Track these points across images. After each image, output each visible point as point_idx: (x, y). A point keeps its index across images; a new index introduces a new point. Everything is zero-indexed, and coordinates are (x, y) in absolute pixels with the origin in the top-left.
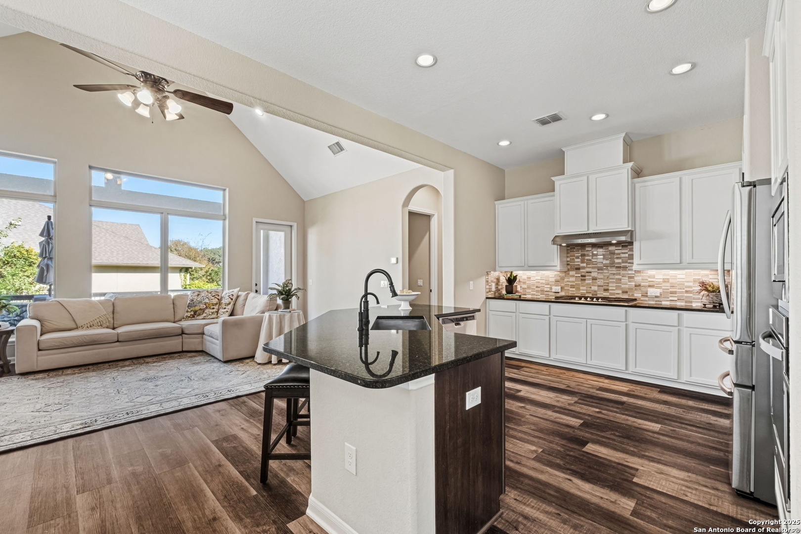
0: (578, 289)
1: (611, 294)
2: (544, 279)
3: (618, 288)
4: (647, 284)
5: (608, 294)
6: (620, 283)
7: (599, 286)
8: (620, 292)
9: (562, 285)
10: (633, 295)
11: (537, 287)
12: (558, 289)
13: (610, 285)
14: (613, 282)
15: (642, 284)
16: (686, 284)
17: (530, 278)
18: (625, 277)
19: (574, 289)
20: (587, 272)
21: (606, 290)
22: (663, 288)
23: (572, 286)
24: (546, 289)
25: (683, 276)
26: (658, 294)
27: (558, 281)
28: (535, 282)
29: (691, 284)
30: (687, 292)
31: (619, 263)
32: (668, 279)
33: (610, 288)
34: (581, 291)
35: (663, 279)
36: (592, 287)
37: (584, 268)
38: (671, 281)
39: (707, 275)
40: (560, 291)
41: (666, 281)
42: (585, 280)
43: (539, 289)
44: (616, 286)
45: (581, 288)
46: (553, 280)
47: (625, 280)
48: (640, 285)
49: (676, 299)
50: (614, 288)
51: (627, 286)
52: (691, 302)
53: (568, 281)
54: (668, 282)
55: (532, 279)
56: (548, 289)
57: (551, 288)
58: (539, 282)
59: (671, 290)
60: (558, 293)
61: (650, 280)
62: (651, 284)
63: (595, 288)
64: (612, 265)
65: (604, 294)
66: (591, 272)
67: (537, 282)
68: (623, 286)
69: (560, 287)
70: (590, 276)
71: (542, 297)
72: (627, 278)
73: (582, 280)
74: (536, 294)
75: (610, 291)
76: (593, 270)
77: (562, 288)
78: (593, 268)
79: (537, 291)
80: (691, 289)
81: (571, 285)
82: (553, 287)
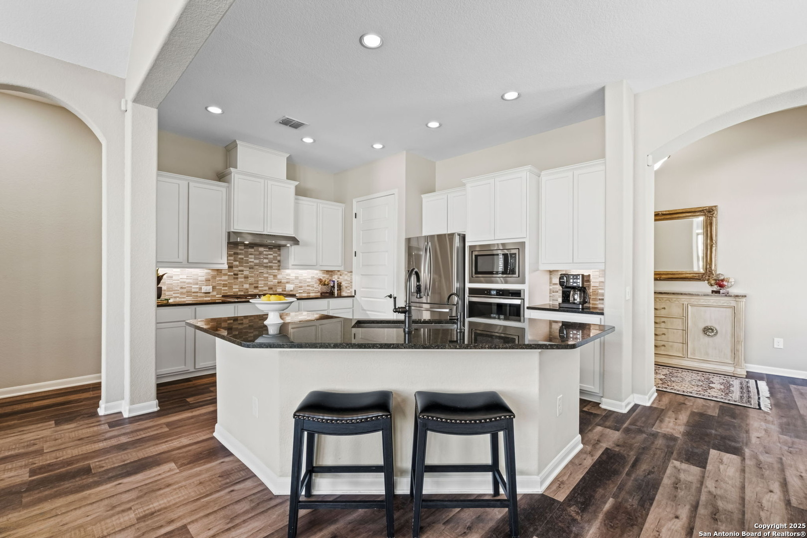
0: (231, 288)
1: (260, 291)
2: (191, 278)
3: (266, 285)
4: (286, 281)
5: (258, 291)
6: (267, 281)
7: (250, 284)
8: (267, 288)
9: (214, 284)
10: (276, 291)
11: (182, 288)
12: (209, 288)
13: (260, 282)
14: (261, 280)
15: (282, 281)
16: (308, 280)
17: (172, 277)
18: (270, 275)
19: (226, 288)
20: (240, 271)
21: (256, 287)
22: (295, 283)
23: (225, 285)
24: (193, 290)
25: (306, 275)
26: (292, 289)
27: (210, 280)
28: (178, 282)
29: (310, 280)
30: (308, 286)
31: (267, 263)
32: (298, 277)
33: (259, 286)
34: (234, 290)
35: (296, 277)
36: (244, 285)
37: (237, 266)
38: (300, 278)
39: (317, 274)
40: (211, 291)
41: (297, 278)
42: (237, 278)
43: (184, 291)
44: (264, 283)
45: (234, 287)
46: (203, 278)
47: (271, 278)
48: (281, 282)
49: (302, 291)
50: (263, 285)
51: (272, 283)
52: (309, 293)
53: (220, 280)
54: (298, 279)
55: (174, 278)
56: (197, 290)
57: (200, 289)
58: (184, 282)
59: (300, 285)
60: (209, 293)
61: (287, 277)
62: (288, 280)
63: (246, 286)
64: (260, 265)
65: (255, 291)
66: (243, 271)
67: (181, 282)
68: (269, 283)
69: (211, 287)
70: (242, 274)
71: (189, 300)
72: (272, 276)
73: (234, 278)
74: (180, 296)
75: (259, 288)
76: (245, 269)
77: (214, 288)
78: (246, 267)
79: (182, 293)
80: (309, 284)
81: (223, 284)
82: (203, 287)
